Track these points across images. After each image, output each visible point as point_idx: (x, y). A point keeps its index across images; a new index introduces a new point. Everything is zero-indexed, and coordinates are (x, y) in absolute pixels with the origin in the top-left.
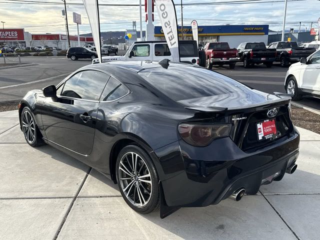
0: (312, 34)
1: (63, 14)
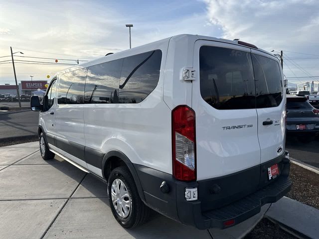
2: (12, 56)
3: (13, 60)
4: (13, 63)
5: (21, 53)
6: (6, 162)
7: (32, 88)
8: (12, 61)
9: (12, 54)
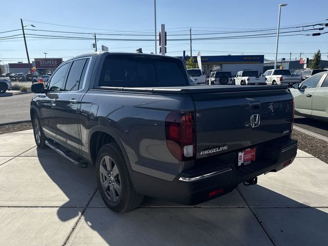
0: (301, 63)
1: (94, 47)
2: (23, 29)
3: (24, 34)
4: (24, 37)
5: (32, 26)
6: (11, 153)
7: (46, 67)
8: (23, 36)
9: (23, 27)
